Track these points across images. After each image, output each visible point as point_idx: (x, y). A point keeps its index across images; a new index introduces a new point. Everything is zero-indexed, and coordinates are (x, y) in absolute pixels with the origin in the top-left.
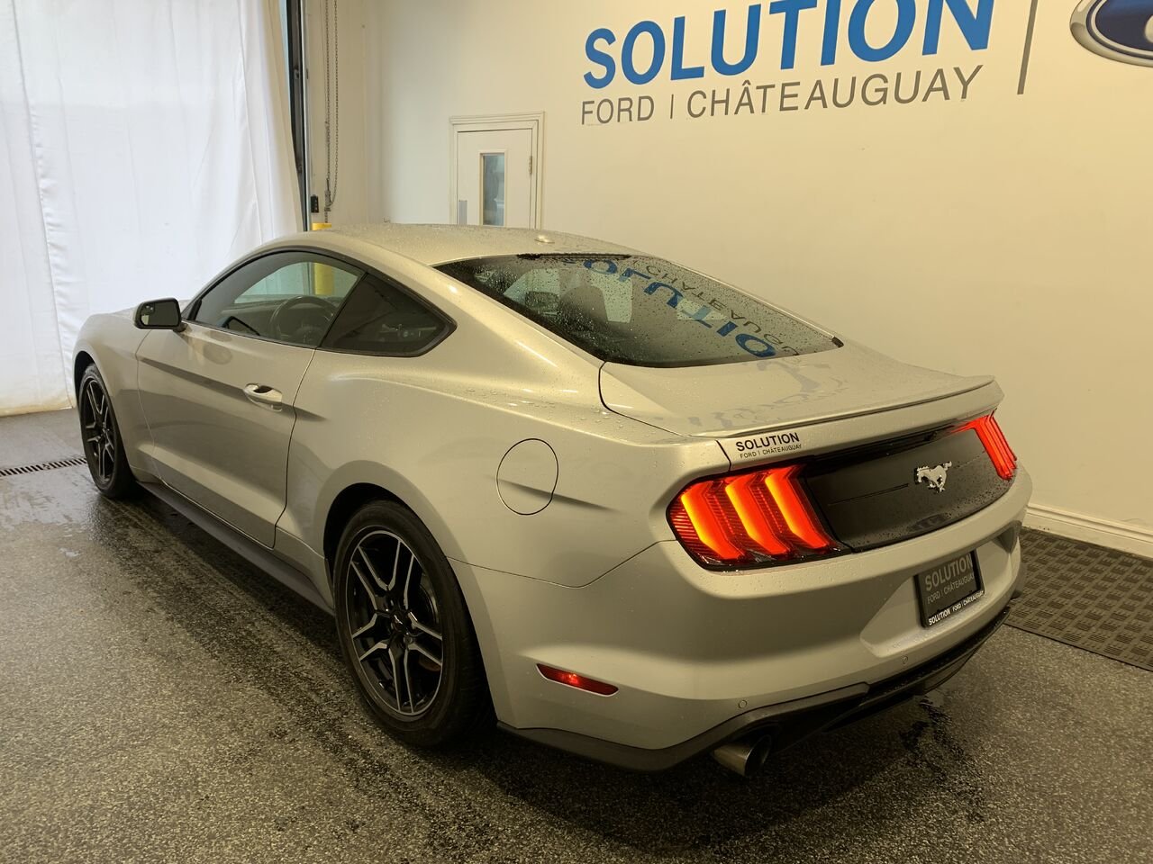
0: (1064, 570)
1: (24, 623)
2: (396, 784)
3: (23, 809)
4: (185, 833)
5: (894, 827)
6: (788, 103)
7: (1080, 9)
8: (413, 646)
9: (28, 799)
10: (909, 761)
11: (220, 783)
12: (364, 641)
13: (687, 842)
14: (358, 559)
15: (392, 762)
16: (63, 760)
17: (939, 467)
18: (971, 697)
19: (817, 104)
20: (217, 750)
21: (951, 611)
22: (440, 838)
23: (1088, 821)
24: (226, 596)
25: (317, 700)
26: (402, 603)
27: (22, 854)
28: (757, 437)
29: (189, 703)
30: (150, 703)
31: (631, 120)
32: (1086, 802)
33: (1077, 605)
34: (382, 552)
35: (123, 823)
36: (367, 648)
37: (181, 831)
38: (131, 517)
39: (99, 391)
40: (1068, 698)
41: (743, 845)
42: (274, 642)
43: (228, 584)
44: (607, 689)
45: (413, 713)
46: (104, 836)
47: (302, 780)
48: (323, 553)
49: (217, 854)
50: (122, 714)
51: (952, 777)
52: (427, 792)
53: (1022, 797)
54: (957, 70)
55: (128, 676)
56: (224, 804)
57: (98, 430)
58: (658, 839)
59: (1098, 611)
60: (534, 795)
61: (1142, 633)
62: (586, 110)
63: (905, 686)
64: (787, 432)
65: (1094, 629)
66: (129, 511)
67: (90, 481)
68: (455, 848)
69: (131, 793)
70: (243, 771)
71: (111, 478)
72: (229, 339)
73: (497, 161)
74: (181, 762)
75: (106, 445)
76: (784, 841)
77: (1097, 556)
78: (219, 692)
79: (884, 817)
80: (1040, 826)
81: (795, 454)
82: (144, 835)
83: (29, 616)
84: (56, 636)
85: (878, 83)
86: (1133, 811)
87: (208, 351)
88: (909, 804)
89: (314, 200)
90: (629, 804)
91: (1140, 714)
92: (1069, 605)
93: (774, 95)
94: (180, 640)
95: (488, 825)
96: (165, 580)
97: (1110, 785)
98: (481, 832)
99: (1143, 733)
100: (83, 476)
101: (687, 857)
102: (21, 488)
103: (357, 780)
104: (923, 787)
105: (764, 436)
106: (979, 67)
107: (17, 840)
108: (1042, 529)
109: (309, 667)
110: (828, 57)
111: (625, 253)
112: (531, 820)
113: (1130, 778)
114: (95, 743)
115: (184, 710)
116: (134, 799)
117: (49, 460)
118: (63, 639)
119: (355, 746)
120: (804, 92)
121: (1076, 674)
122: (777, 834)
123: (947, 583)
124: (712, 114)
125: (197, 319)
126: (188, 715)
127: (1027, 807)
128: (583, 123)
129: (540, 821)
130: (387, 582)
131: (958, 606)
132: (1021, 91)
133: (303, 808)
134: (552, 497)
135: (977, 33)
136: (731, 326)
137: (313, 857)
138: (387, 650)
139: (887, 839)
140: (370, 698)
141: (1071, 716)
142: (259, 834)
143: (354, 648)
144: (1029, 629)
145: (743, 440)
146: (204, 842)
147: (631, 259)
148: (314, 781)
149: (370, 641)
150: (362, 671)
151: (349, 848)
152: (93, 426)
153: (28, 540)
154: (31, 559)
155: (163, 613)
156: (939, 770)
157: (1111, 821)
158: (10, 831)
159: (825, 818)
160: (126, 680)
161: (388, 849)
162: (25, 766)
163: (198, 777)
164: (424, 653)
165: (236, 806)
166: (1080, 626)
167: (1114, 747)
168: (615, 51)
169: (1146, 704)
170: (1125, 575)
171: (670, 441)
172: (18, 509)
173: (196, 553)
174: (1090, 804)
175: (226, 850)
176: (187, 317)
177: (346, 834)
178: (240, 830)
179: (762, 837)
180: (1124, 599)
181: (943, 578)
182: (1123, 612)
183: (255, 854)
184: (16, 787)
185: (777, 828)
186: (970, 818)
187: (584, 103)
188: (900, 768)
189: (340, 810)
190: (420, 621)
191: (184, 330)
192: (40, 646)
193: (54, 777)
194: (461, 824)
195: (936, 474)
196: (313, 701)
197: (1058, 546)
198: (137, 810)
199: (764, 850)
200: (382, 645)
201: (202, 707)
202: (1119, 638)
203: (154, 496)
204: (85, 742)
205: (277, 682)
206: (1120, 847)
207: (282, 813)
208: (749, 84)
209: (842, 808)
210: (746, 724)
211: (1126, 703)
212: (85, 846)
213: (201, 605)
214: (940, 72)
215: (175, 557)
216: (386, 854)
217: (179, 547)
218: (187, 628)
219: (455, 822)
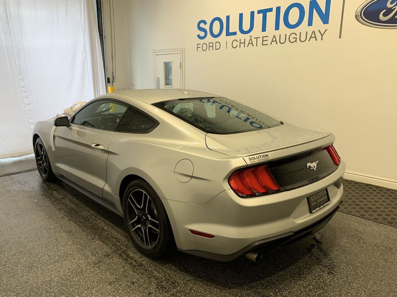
0: (361, 193)
1: (22, 223)
2: (145, 270)
3: (28, 282)
4: (80, 287)
5: (304, 277)
6: (265, 43)
7: (358, 10)
8: (149, 226)
9: (30, 279)
10: (309, 257)
11: (90, 271)
12: (133, 225)
13: (239, 284)
14: (131, 198)
15: (144, 263)
16: (39, 266)
17: (314, 163)
18: (330, 236)
19: (274, 43)
20: (88, 261)
21: (320, 208)
22: (161, 286)
23: (366, 273)
24: (87, 212)
25: (119, 244)
26: (145, 212)
27: (29, 296)
28: (255, 156)
29: (78, 247)
30: (65, 247)
31: (213, 50)
32: (366, 267)
33: (365, 205)
34: (138, 196)
35: (60, 285)
36: (134, 227)
37: (79, 287)
38: (54, 187)
39: (41, 146)
40: (361, 235)
41: (257, 284)
42: (104, 226)
43: (87, 208)
44: (212, 236)
45: (150, 247)
46: (55, 289)
47: (116, 269)
48: (119, 197)
49: (90, 293)
50: (57, 251)
51: (323, 261)
52: (156, 272)
53: (345, 266)
54: (319, 31)
55: (58, 239)
56: (92, 278)
57: (41, 159)
58: (229, 284)
59: (372, 206)
60: (190, 271)
61: (385, 213)
62: (198, 47)
63: (305, 232)
64: (265, 154)
65: (370, 212)
66: (53, 185)
67: (39, 176)
68: (165, 289)
69: (62, 275)
70: (97, 267)
71: (46, 175)
72: (85, 129)
73: (169, 64)
74: (77, 265)
75: (44, 164)
76: (269, 283)
77: (371, 188)
78: (87, 243)
79: (301, 274)
80: (351, 275)
81: (267, 161)
82: (67, 288)
83: (24, 221)
84: (33, 227)
85: (294, 36)
86: (381, 270)
87: (78, 133)
88: (309, 270)
89: (108, 79)
90: (220, 273)
91: (384, 239)
92: (362, 205)
93: (260, 41)
94: (73, 227)
95: (175, 281)
96: (67, 208)
97: (373, 262)
98: (173, 283)
99: (385, 245)
100: (36, 174)
101: (239, 289)
102: (16, 179)
103: (133, 269)
104: (314, 264)
105: (257, 156)
106: (326, 30)
107: (27, 291)
108: (354, 180)
109: (116, 234)
110: (277, 28)
111: (212, 96)
112: (189, 279)
113: (380, 259)
114: (49, 260)
115: (76, 249)
116: (63, 277)
117: (25, 170)
118: (36, 228)
119: (132, 258)
120: (270, 39)
121: (364, 227)
122: (267, 281)
123: (318, 199)
124: (240, 47)
125: (74, 122)
126: (78, 251)
127: (347, 269)
128: (197, 51)
129: (192, 279)
130: (140, 205)
131: (322, 206)
132: (340, 37)
133: (117, 278)
134: (192, 177)
135: (325, 19)
136: (248, 119)
137: (121, 293)
138: (141, 227)
139: (302, 281)
140: (136, 243)
141: (361, 240)
142: (104, 286)
143: (130, 227)
144: (349, 213)
145: (251, 157)
146: (86, 290)
147: (215, 98)
148: (120, 270)
149: (135, 224)
150: (133, 234)
151: (132, 290)
152: (39, 158)
153: (21, 196)
154: (23, 202)
155: (67, 218)
156: (319, 259)
157: (374, 273)
158: (25, 289)
159: (283, 275)
160: (57, 240)
161: (144, 290)
162: (27, 268)
163: (82, 270)
164: (153, 227)
165: (95, 278)
166: (365, 211)
167: (375, 250)
168: (207, 27)
169: (386, 236)
170: (381, 194)
171: (228, 158)
172: (16, 186)
173: (76, 198)
174: (367, 268)
175: (94, 292)
176: (71, 122)
177: (131, 286)
178: (97, 286)
179: (262, 281)
180: (380, 202)
181: (317, 198)
182: (380, 206)
183: (103, 293)
184: (25, 275)
185: (267, 279)
186: (328, 273)
187: (197, 44)
188: (306, 259)
189: (128, 278)
190: (151, 218)
191: (70, 126)
192: (28, 231)
193: (37, 271)
194: (167, 280)
195: (313, 165)
196: (117, 245)
197: (359, 186)
198: (64, 281)
199: (263, 286)
200: (139, 226)
201: (82, 248)
202: (378, 215)
203: (61, 180)
204: (46, 260)
205: (105, 239)
206: (376, 281)
207: (110, 280)
208: (252, 37)
209: (288, 272)
210: (255, 246)
211: (380, 236)
212: (49, 292)
213: (79, 215)
214: (314, 32)
215: (69, 200)
216: (144, 291)
217: (70, 197)
218: (75, 223)
219: (165, 281)
